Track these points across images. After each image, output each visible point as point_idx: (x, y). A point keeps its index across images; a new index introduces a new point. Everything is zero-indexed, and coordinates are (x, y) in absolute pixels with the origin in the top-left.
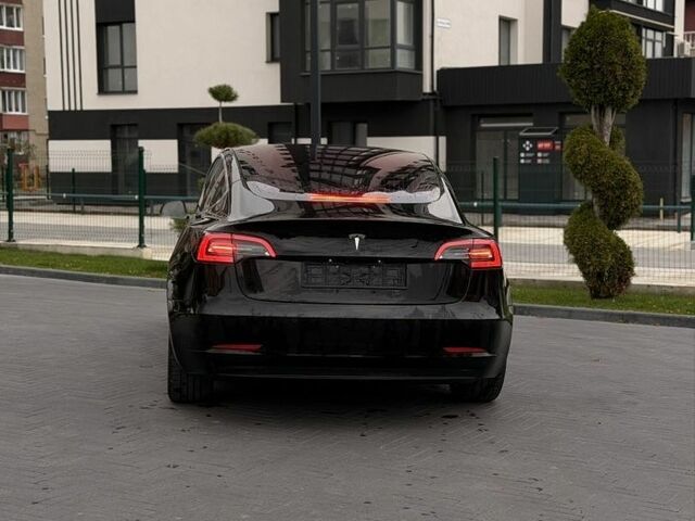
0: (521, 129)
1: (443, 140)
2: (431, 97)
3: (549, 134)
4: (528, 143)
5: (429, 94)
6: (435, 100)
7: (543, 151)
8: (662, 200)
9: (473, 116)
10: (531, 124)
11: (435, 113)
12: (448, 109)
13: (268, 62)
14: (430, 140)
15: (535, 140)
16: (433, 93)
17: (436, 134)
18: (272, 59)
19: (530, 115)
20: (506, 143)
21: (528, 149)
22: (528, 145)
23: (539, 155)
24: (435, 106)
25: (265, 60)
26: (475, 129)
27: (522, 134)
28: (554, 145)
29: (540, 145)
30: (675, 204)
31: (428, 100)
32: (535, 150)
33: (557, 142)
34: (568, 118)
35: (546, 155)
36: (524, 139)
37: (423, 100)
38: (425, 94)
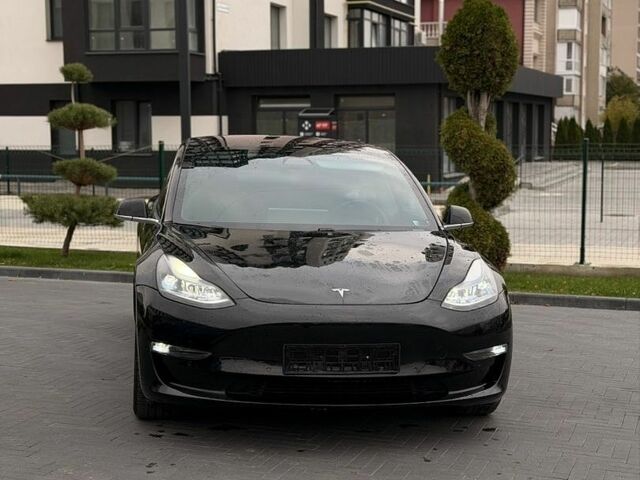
0: (300, 109)
1: (225, 119)
2: (214, 78)
3: (327, 114)
4: (307, 123)
5: (212, 75)
6: (217, 81)
7: (321, 130)
8: (429, 177)
9: (254, 97)
10: (308, 105)
11: (218, 93)
12: (231, 91)
13: (48, 40)
14: (214, 119)
15: (313, 121)
16: (215, 75)
17: (219, 114)
18: (53, 37)
19: (307, 97)
20: (284, 122)
21: (307, 128)
22: (307, 125)
23: (318, 134)
24: (218, 86)
25: (45, 38)
26: (255, 109)
27: (301, 114)
28: (331, 125)
29: (318, 125)
30: (440, 181)
31: (211, 81)
32: (313, 129)
33: (334, 123)
34: (342, 100)
35: (324, 134)
36: (303, 119)
37: (207, 81)
38: (208, 75)
